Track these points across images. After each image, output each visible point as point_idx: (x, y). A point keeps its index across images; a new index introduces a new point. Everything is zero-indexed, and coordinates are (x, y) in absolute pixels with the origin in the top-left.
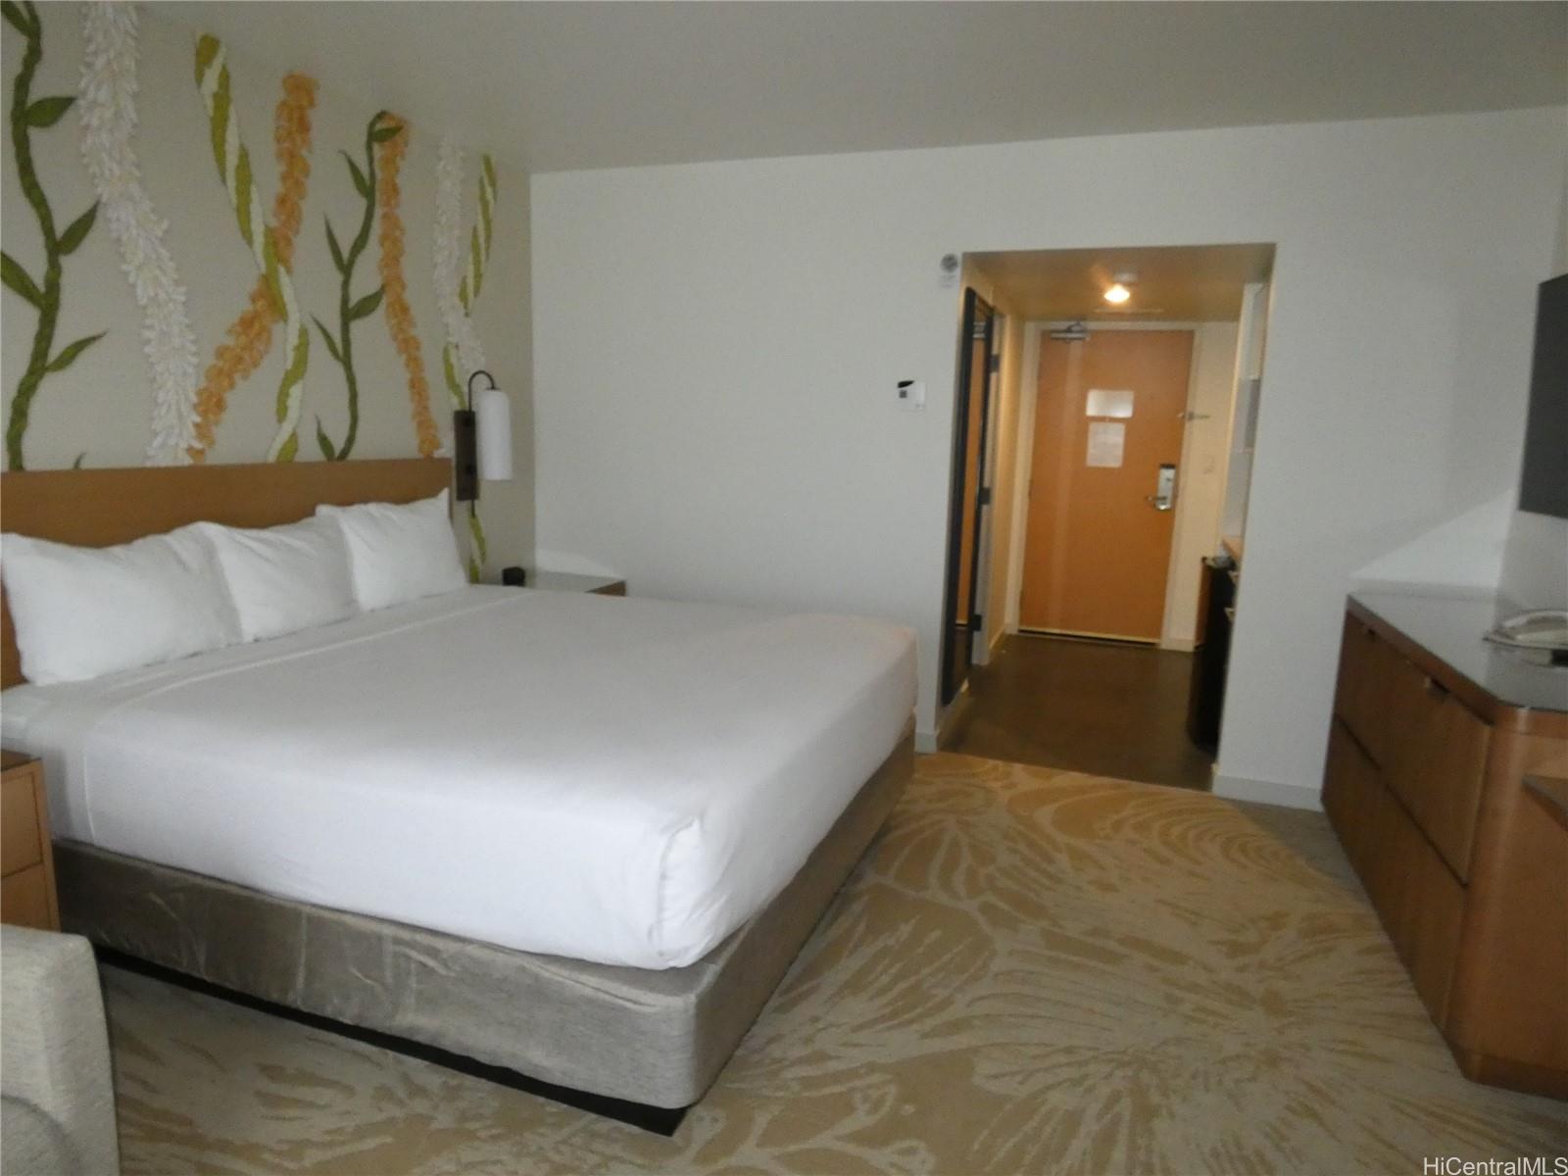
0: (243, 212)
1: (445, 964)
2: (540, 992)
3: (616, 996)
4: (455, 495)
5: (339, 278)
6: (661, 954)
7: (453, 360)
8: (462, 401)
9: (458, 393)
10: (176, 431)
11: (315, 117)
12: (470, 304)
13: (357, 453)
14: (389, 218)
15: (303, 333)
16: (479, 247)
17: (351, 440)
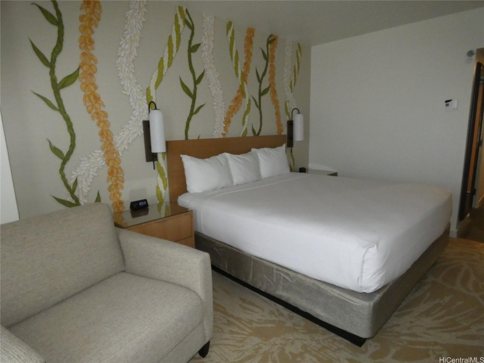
0: (236, 69)
1: (291, 278)
2: (320, 292)
3: (345, 298)
4: (287, 146)
5: (259, 84)
6: (361, 287)
7: (287, 106)
8: (289, 118)
9: (289, 116)
10: (220, 128)
11: (254, 39)
12: (293, 89)
13: (262, 134)
14: (272, 66)
15: (249, 100)
16: (296, 71)
17: (260, 130)
